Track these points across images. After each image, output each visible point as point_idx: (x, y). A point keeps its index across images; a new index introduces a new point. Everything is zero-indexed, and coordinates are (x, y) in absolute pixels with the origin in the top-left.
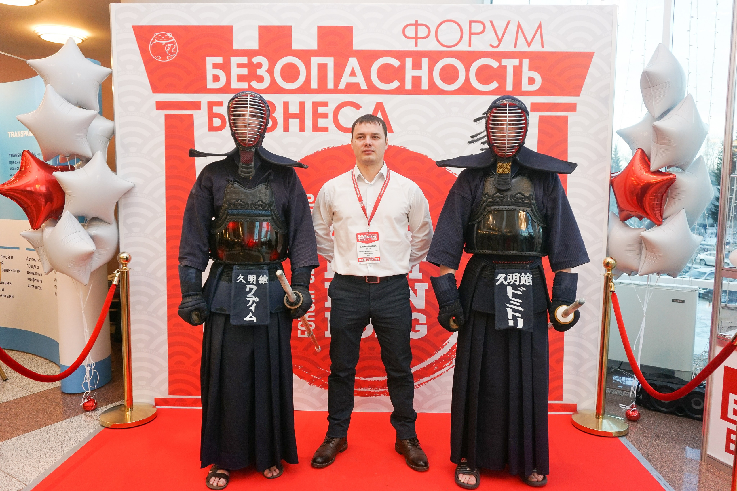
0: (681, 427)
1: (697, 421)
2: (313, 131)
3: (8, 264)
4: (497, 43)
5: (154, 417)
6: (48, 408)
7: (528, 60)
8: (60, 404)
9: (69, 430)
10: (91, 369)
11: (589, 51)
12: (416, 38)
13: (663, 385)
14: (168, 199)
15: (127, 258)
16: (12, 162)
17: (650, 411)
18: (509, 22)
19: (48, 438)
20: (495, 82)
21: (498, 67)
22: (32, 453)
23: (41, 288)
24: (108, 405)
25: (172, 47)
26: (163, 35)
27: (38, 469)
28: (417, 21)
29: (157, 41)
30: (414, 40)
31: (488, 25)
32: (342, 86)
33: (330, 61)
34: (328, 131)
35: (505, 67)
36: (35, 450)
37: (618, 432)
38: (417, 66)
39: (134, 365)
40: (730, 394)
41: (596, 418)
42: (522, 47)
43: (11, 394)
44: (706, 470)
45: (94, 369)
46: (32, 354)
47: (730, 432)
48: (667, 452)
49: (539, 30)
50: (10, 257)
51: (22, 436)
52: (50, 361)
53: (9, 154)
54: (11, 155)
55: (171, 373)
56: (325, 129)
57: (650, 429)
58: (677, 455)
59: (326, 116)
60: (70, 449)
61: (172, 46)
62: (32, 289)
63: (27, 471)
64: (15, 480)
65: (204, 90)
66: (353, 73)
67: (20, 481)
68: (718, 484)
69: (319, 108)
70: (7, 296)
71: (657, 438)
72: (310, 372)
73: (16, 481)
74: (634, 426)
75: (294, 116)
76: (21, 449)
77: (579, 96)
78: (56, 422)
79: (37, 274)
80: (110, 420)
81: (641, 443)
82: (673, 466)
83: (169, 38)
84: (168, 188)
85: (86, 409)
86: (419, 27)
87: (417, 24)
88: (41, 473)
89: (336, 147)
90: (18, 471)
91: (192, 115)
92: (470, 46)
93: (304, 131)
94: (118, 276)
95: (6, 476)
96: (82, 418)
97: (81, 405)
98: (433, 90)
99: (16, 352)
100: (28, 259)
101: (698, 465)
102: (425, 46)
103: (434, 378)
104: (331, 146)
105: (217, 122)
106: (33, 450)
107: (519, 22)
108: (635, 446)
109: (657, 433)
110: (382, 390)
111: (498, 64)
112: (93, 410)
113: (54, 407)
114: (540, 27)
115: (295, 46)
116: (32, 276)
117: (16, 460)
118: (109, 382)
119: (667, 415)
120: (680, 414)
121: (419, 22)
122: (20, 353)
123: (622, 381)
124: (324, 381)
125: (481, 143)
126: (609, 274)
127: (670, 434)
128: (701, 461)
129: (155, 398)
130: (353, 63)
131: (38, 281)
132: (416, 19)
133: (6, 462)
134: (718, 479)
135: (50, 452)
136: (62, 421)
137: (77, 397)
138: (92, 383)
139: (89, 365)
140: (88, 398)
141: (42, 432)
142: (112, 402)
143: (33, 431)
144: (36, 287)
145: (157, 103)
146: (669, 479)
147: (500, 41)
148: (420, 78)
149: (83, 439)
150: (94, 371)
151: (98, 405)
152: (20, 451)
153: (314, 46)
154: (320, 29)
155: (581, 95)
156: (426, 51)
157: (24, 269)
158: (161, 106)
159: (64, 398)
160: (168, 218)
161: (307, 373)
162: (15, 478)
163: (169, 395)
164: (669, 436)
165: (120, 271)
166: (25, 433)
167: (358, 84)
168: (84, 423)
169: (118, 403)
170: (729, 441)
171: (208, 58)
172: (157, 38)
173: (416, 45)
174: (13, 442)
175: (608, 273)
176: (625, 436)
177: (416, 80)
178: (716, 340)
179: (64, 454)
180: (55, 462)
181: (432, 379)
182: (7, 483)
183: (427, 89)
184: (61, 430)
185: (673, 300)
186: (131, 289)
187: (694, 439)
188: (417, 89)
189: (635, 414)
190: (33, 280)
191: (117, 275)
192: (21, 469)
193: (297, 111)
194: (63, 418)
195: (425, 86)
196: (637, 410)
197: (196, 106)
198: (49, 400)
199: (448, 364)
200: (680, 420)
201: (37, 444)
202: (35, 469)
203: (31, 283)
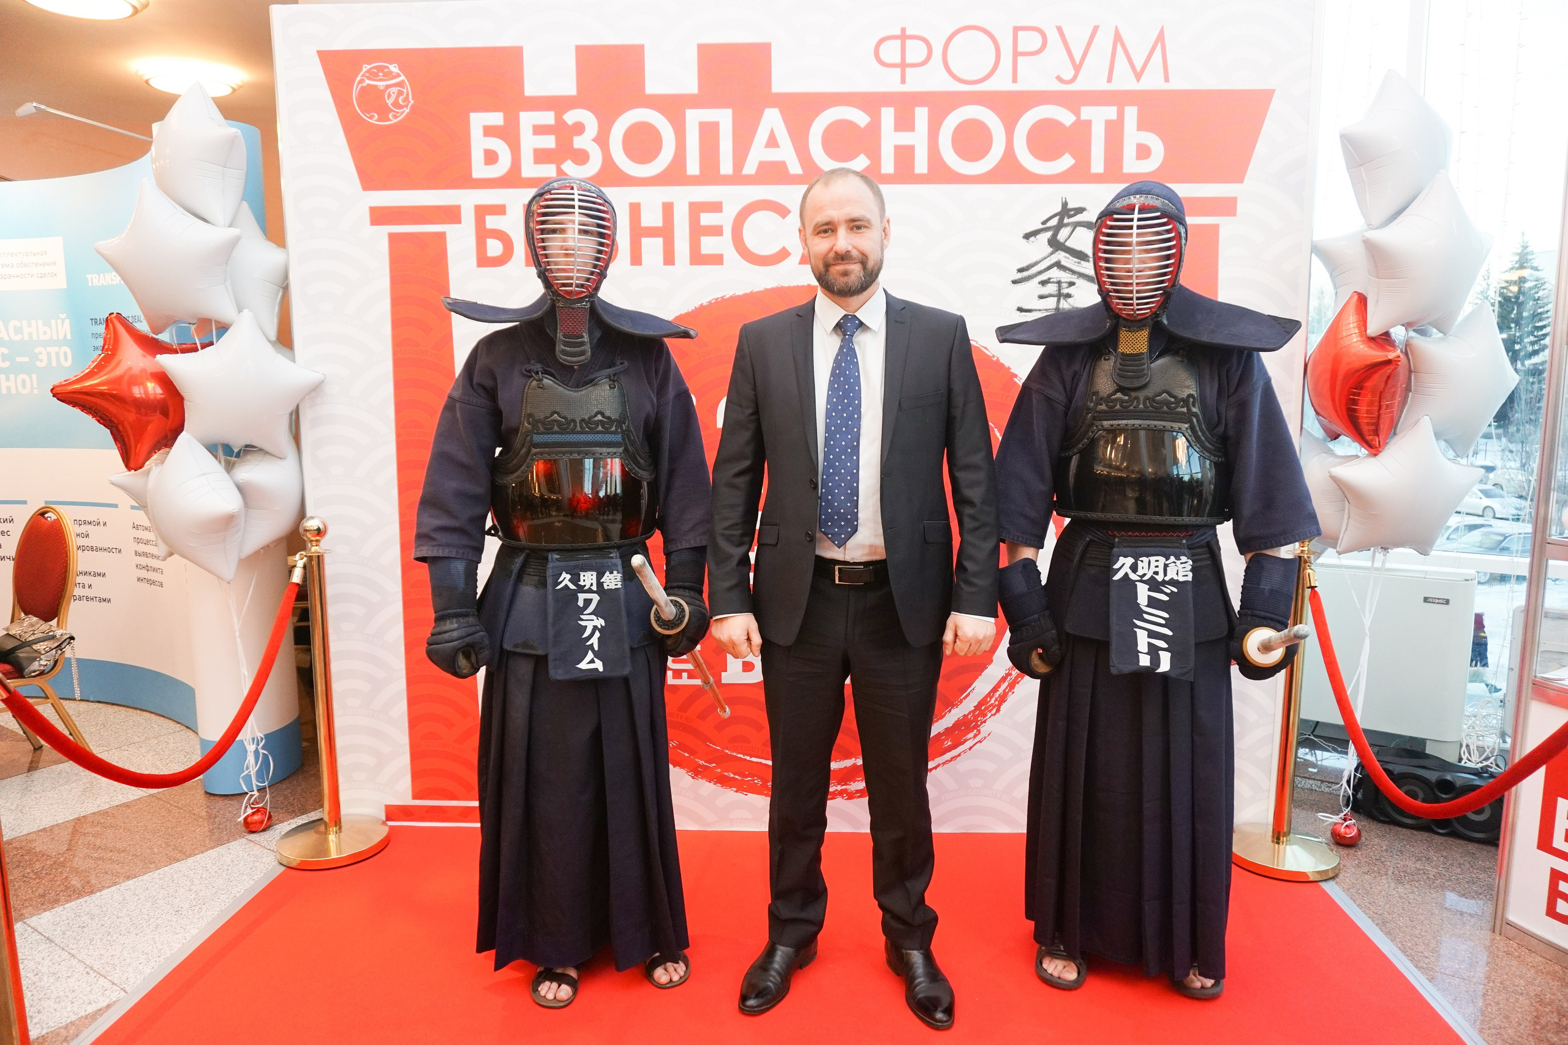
0: (1445, 857)
1: (1476, 845)
2: (692, 263)
3: (97, 537)
4: (1072, 73)
5: (384, 845)
6: (177, 825)
7: (1135, 108)
8: (201, 817)
9: (216, 872)
10: (257, 748)
11: (1263, 88)
12: (903, 65)
13: (1408, 773)
14: (400, 406)
15: (319, 529)
16: (95, 336)
17: (1380, 825)
18: (1095, 29)
19: (172, 891)
20: (1067, 155)
21: (1074, 124)
22: (141, 922)
23: (161, 585)
24: (293, 818)
25: (400, 93)
26: (380, 69)
27: (151, 958)
28: (903, 30)
29: (368, 82)
30: (899, 70)
31: (1053, 36)
32: (750, 168)
33: (724, 118)
34: (722, 263)
35: (1089, 123)
36: (146, 917)
37: (1318, 872)
38: (905, 123)
39: (340, 742)
40: (1560, 800)
41: (1273, 841)
42: (1124, 81)
43: (106, 797)
44: (1505, 952)
45: (263, 748)
46: (151, 712)
47: (1556, 876)
48: (1422, 914)
49: (1159, 46)
50: (102, 524)
51: (123, 885)
52: (183, 725)
53: (92, 319)
54: (95, 321)
55: (417, 754)
56: (717, 260)
57: (1382, 862)
58: (1443, 921)
59: (717, 231)
60: (216, 913)
61: (399, 91)
62: (145, 585)
63: (128, 961)
64: (106, 980)
65: (466, 181)
66: (772, 142)
67: (114, 984)
68: (1533, 985)
69: (703, 216)
70: (98, 599)
71: (1399, 881)
72: (692, 752)
73: (108, 985)
74: (1350, 857)
75: (652, 232)
76: (120, 914)
77: (1241, 181)
78: (190, 856)
79: (153, 556)
80: (297, 850)
81: (1367, 893)
82: (1437, 944)
83: (394, 74)
84: (400, 385)
85: (251, 827)
86: (908, 42)
87: (903, 37)
88: (155, 967)
89: (739, 296)
90: (112, 962)
91: (442, 236)
92: (1015, 80)
93: (673, 263)
94: (302, 565)
95: (88, 973)
96: (243, 847)
97: (239, 820)
98: (940, 173)
99: (121, 708)
100: (136, 527)
101: (1487, 943)
102: (921, 81)
103: (944, 763)
104: (728, 294)
105: (494, 248)
106: (144, 916)
107: (1116, 27)
108: (1355, 901)
109: (1396, 872)
110: (839, 788)
111: (1073, 118)
112: (264, 830)
113: (189, 823)
114: (1161, 38)
115: (652, 87)
116: (143, 561)
117: (109, 937)
118: (297, 770)
119: (1415, 832)
120: (1441, 831)
121: (908, 33)
122: (128, 709)
123: (1316, 760)
124: (722, 771)
125: (1039, 283)
126: (1302, 551)
127: (1424, 873)
128: (1494, 932)
129: (387, 807)
130: (772, 119)
131: (155, 570)
132: (903, 26)
133: (89, 942)
134: (1532, 972)
135: (175, 920)
136: (202, 852)
137: (235, 803)
138: (260, 775)
139: (253, 739)
140: (252, 806)
141: (161, 876)
142: (304, 811)
143: (144, 874)
144: (152, 582)
145: (373, 210)
146: (1431, 973)
147: (1077, 68)
148: (911, 149)
149: (243, 891)
150: (264, 754)
151: (274, 818)
152: (118, 918)
153: (690, 85)
154: (704, 50)
155: (1246, 180)
156: (922, 93)
157: (130, 547)
158: (379, 216)
159: (208, 804)
160: (401, 445)
161: (687, 755)
162: (105, 978)
163: (415, 797)
164: (1423, 878)
165: (306, 556)
166: (128, 878)
167: (781, 166)
168: (246, 857)
169: (313, 816)
170: (1554, 894)
171: (473, 116)
172: (368, 75)
173: (903, 81)
174: (105, 898)
175: (1302, 549)
176: (1333, 878)
177: (904, 155)
178: (1530, 690)
179: (204, 925)
180: (184, 941)
181: (938, 765)
182: (89, 989)
183: (925, 171)
184: (201, 872)
185: (1426, 600)
186: (330, 590)
187: (1474, 883)
188: (905, 173)
189: (1353, 833)
190: (147, 568)
191: (300, 564)
192: (118, 956)
193: (659, 223)
194: (204, 846)
195: (921, 166)
196: (1354, 824)
197: (451, 214)
198: (178, 808)
199: (971, 735)
200: (1441, 843)
201: (150, 904)
202: (145, 956)
203: (143, 574)
